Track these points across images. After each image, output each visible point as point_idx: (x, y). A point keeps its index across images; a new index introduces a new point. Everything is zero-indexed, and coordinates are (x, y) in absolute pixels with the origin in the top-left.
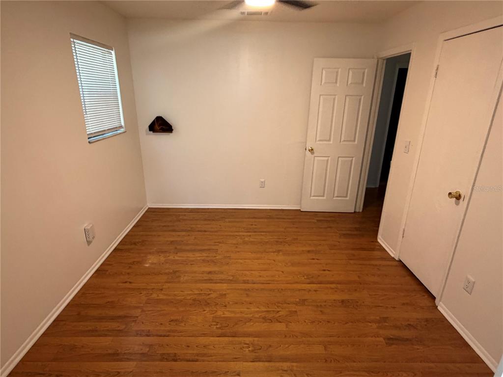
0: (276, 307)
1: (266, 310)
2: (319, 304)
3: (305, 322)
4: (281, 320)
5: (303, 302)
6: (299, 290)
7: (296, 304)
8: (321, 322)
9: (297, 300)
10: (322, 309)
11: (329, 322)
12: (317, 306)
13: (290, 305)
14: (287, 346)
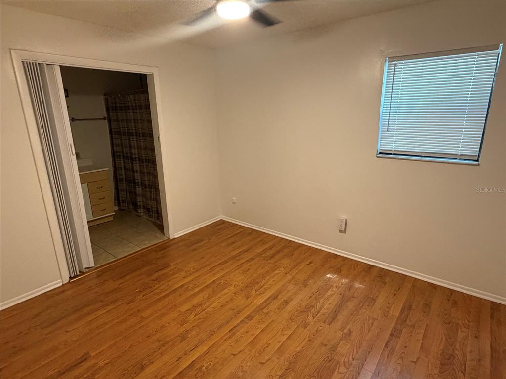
0: (200, 317)
1: (206, 310)
2: (166, 346)
3: (168, 323)
4: (188, 312)
5: (183, 337)
6: (196, 346)
7: (187, 331)
8: (155, 331)
9: (189, 335)
10: (160, 343)
11: (148, 336)
12: (167, 343)
13: (191, 326)
14: (170, 302)
